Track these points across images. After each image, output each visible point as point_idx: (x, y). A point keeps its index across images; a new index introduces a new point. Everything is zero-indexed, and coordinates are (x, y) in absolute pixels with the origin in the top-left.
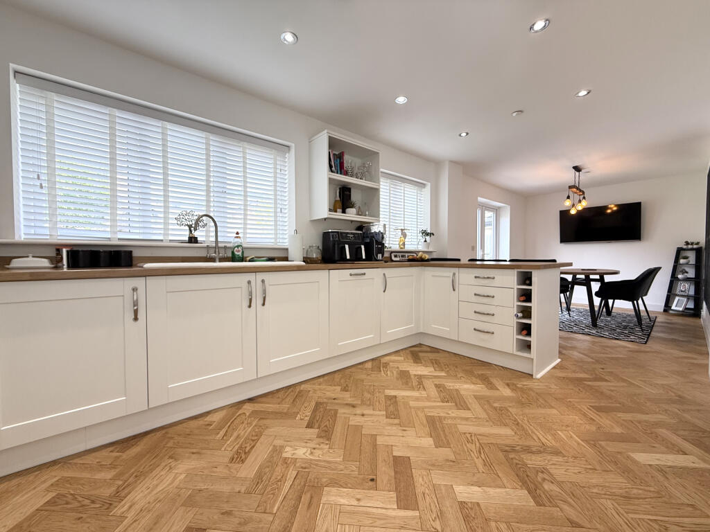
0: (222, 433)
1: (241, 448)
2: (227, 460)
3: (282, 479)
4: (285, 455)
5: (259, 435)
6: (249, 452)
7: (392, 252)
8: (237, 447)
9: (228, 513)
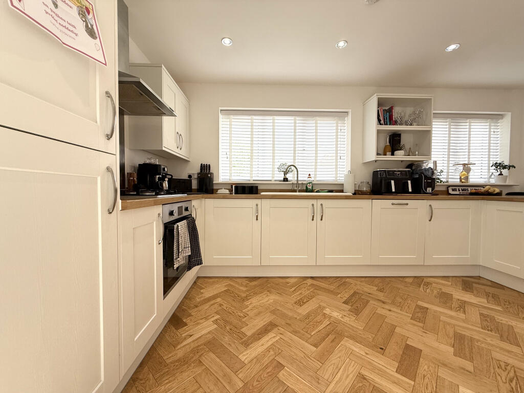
0: (293, 289)
1: (301, 299)
2: (293, 302)
3: (321, 322)
4: (324, 311)
5: (312, 297)
6: (305, 303)
7: (449, 186)
8: (299, 298)
9: (290, 325)
